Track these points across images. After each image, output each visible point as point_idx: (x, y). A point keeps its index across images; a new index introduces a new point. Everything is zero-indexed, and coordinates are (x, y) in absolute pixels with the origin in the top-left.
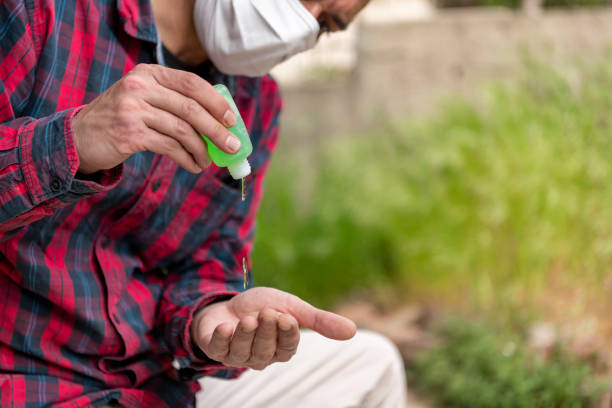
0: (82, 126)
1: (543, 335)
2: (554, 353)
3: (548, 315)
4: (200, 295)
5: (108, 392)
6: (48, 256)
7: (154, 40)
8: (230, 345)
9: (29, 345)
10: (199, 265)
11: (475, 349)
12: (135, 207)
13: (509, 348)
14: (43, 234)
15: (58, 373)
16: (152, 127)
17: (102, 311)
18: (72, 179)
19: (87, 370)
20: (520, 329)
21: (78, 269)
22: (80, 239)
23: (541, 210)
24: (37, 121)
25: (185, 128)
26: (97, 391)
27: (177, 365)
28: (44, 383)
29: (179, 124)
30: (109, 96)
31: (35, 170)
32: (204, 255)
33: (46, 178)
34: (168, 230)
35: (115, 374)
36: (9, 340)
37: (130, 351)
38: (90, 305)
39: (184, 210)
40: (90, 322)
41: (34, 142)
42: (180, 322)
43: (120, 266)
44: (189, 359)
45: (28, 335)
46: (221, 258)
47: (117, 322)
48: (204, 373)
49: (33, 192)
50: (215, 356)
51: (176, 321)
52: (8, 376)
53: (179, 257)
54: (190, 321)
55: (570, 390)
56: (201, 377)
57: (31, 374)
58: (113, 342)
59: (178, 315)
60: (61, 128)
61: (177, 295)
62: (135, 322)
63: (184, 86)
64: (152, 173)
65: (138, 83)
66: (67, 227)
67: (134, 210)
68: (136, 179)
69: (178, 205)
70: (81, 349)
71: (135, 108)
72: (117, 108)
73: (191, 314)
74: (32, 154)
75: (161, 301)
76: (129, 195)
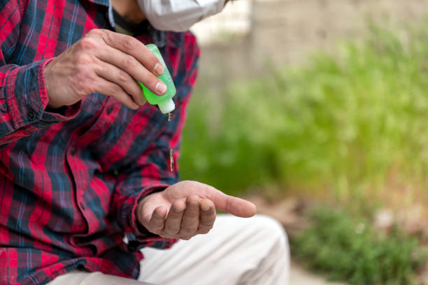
0: (51, 74)
1: (384, 218)
2: (392, 231)
3: (388, 204)
4: (142, 188)
5: (76, 260)
6: (33, 162)
7: (107, 5)
8: (165, 221)
9: (20, 226)
10: (141, 168)
11: (336, 229)
12: (94, 125)
13: (360, 227)
14: (28, 145)
15: (41, 246)
16: (101, 76)
17: (72, 201)
18: (43, 112)
19: (62, 244)
20: (368, 214)
21: (54, 171)
22: (56, 148)
23: (382, 130)
24: (20, 68)
25: (125, 77)
26: (68, 259)
27: (126, 240)
28: (31, 254)
29: (120, 74)
30: (71, 52)
31: (16, 104)
32: (145, 160)
33: (24, 109)
34: (118, 142)
35: (82, 247)
36: (6, 222)
37: (92, 230)
38: (64, 196)
39: (130, 128)
40: (64, 208)
41: (16, 84)
42: (128, 208)
43: (85, 168)
44: (134, 234)
45: (19, 218)
46: (157, 163)
47: (84, 209)
48: (145, 244)
49: (15, 120)
50: (154, 231)
51: (125, 207)
52: (5, 249)
53: (127, 162)
54: (135, 206)
55: (404, 257)
56: (143, 247)
57: (21, 247)
58: (80, 223)
59: (127, 203)
60: (36, 74)
61: (125, 189)
62: (96, 209)
63: (124, 46)
64: (107, 101)
65: (91, 44)
66: (46, 140)
67: (94, 128)
68: (95, 105)
69: (125, 124)
70: (58, 229)
71: (89, 62)
72: (75, 62)
73: (136, 201)
74: (14, 92)
75: (115, 193)
76: (90, 117)
